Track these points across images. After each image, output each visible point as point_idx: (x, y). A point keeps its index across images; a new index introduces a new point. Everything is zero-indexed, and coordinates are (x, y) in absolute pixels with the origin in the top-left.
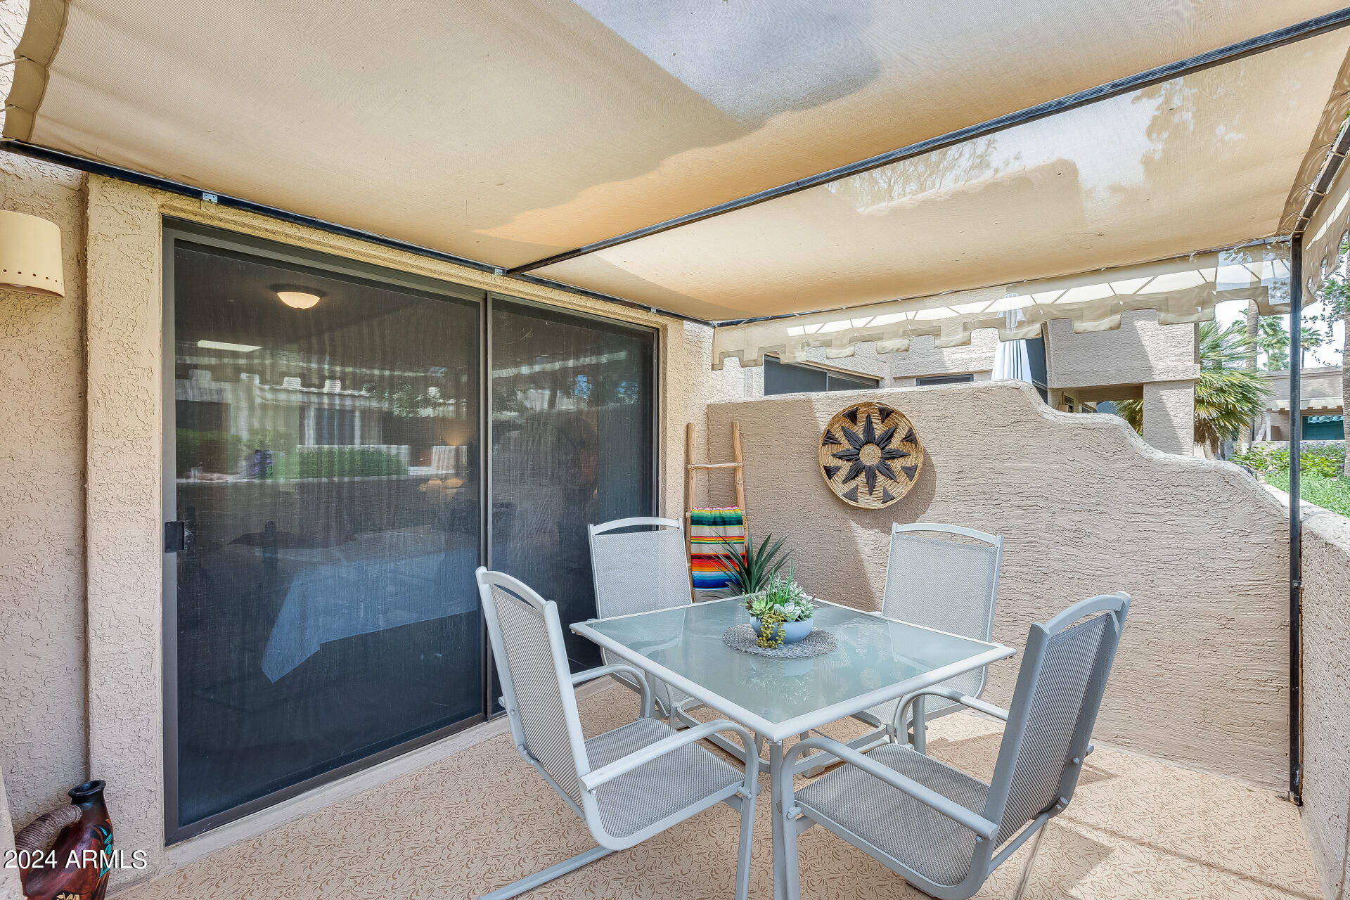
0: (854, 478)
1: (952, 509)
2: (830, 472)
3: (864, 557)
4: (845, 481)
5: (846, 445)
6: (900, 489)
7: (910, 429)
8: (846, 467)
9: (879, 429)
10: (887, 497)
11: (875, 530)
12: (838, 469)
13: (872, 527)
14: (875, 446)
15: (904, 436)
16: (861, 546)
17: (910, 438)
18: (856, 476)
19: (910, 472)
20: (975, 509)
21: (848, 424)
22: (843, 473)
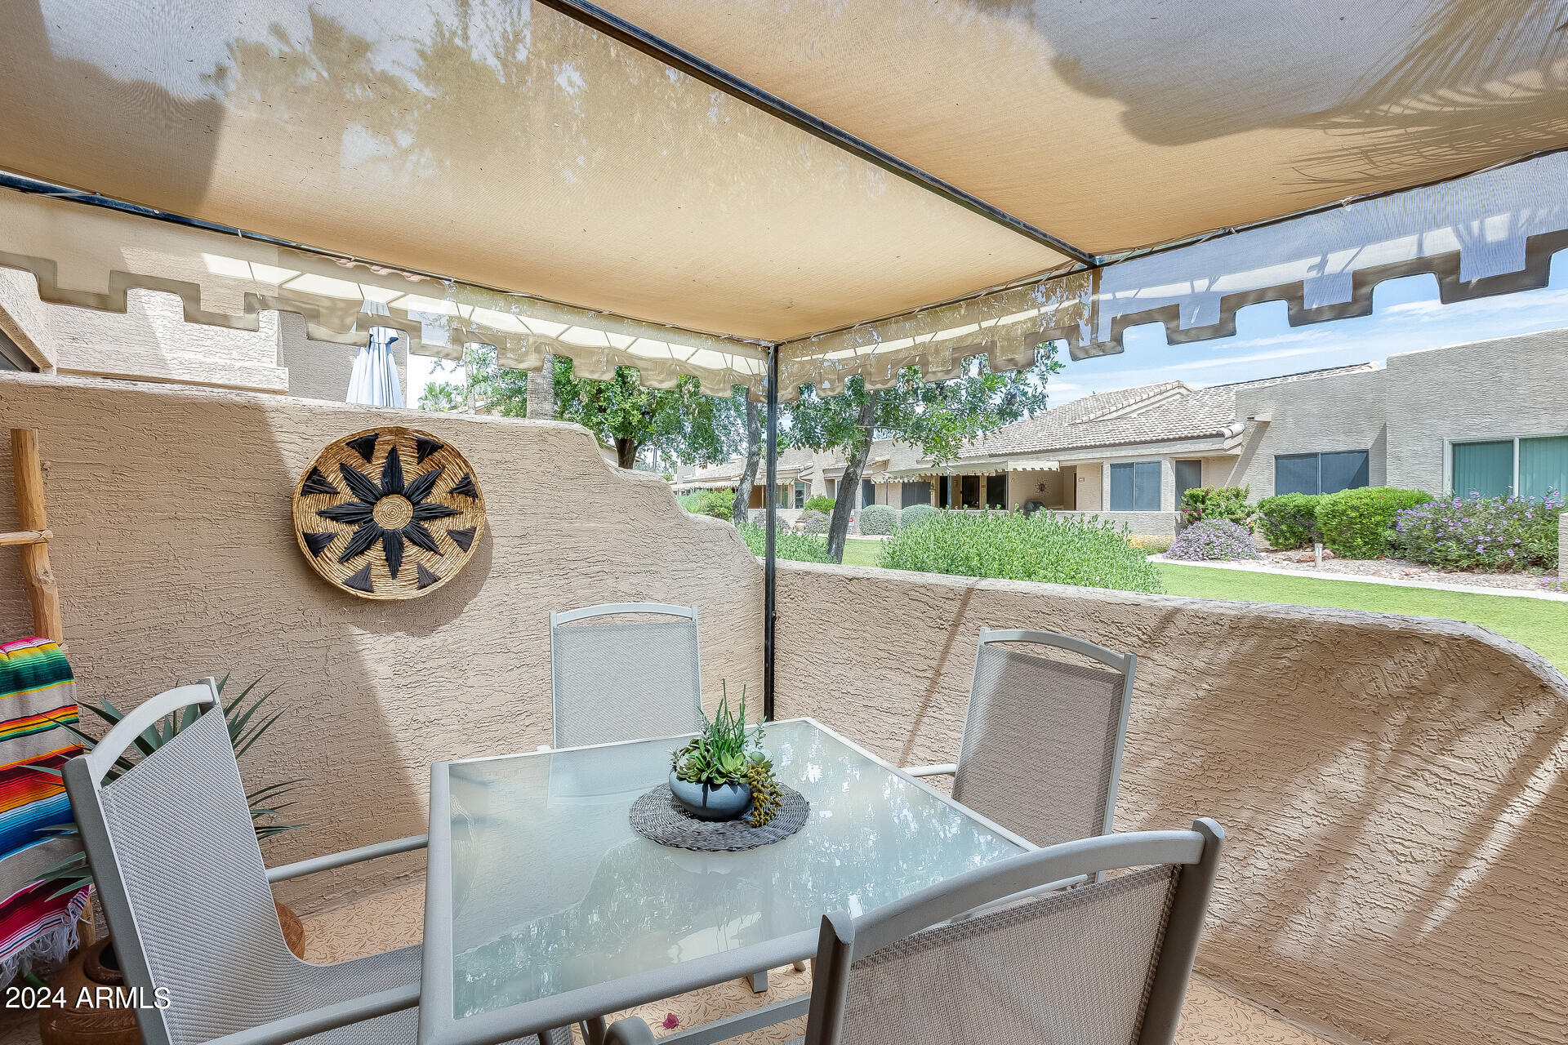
0: (362, 553)
1: (512, 586)
2: (316, 544)
3: (375, 682)
4: (345, 559)
5: (346, 495)
6: (448, 564)
7: (467, 477)
8: (345, 533)
9: (411, 471)
10: (426, 578)
11: (398, 634)
12: (330, 537)
13: (390, 630)
14: (403, 498)
15: (453, 485)
16: (370, 665)
17: (466, 488)
18: (368, 548)
19: (463, 539)
20: (541, 582)
21: (355, 461)
22: (339, 546)
